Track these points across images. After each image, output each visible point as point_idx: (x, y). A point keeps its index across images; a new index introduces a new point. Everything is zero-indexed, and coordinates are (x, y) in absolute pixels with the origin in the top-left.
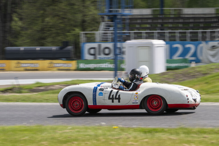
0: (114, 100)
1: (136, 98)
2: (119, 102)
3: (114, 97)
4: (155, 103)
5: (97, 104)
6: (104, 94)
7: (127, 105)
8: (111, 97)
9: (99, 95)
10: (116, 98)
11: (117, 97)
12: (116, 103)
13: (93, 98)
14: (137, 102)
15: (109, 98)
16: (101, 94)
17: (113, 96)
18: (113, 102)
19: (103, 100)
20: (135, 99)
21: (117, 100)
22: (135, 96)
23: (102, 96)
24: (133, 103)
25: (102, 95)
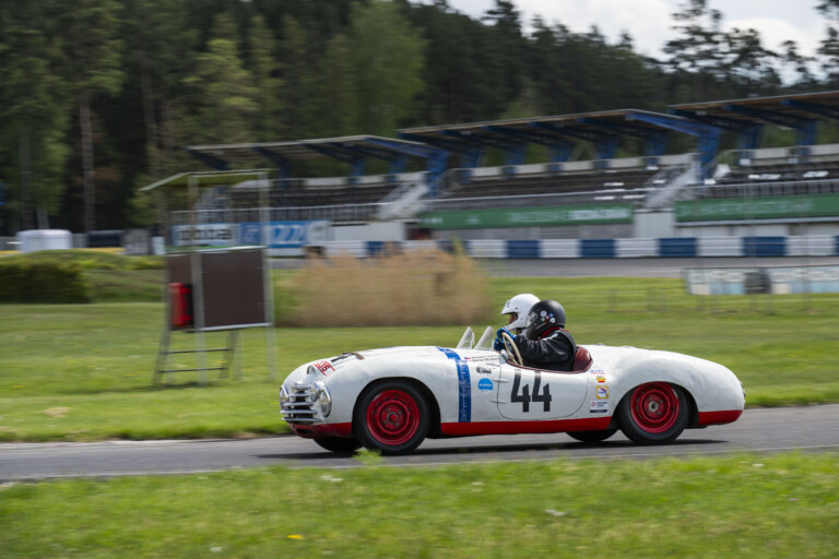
0: (532, 404)
1: (603, 395)
2: (547, 408)
3: (531, 393)
4: (653, 407)
5: (473, 420)
6: (495, 385)
7: (571, 418)
8: (520, 393)
9: (480, 388)
10: (536, 398)
11: (541, 393)
12: (536, 412)
13: (461, 398)
14: (606, 407)
15: (515, 398)
16: (486, 384)
17: (526, 389)
18: (526, 409)
19: (493, 406)
20: (599, 398)
22: (598, 387)
23: (489, 391)
24: (592, 411)
25: (491, 388)
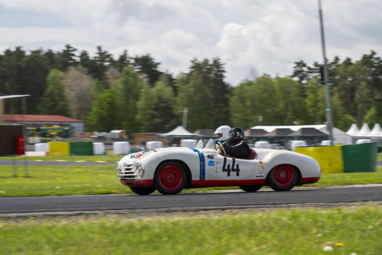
0: (231, 173)
1: (262, 169)
2: (238, 175)
3: (231, 168)
4: (283, 174)
5: (206, 179)
6: (216, 164)
7: (248, 179)
8: (226, 168)
9: (209, 165)
10: (233, 170)
11: (235, 168)
12: (233, 176)
13: (201, 171)
14: (263, 174)
15: (224, 170)
16: (211, 163)
17: (229, 166)
18: (229, 175)
19: (215, 173)
20: (260, 170)
21: (235, 173)
22: (259, 166)
23: (213, 167)
24: (257, 176)
